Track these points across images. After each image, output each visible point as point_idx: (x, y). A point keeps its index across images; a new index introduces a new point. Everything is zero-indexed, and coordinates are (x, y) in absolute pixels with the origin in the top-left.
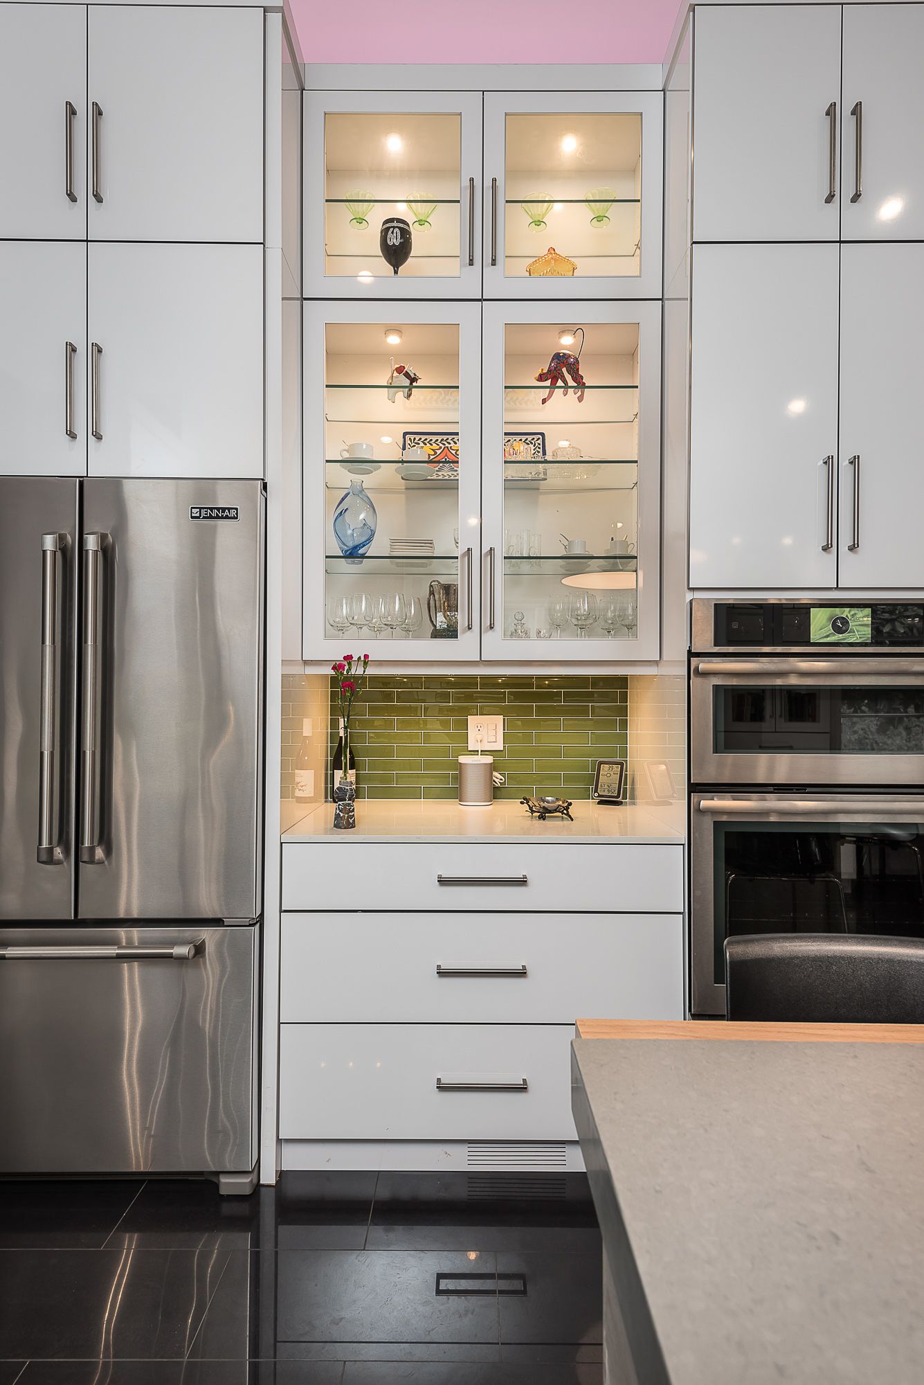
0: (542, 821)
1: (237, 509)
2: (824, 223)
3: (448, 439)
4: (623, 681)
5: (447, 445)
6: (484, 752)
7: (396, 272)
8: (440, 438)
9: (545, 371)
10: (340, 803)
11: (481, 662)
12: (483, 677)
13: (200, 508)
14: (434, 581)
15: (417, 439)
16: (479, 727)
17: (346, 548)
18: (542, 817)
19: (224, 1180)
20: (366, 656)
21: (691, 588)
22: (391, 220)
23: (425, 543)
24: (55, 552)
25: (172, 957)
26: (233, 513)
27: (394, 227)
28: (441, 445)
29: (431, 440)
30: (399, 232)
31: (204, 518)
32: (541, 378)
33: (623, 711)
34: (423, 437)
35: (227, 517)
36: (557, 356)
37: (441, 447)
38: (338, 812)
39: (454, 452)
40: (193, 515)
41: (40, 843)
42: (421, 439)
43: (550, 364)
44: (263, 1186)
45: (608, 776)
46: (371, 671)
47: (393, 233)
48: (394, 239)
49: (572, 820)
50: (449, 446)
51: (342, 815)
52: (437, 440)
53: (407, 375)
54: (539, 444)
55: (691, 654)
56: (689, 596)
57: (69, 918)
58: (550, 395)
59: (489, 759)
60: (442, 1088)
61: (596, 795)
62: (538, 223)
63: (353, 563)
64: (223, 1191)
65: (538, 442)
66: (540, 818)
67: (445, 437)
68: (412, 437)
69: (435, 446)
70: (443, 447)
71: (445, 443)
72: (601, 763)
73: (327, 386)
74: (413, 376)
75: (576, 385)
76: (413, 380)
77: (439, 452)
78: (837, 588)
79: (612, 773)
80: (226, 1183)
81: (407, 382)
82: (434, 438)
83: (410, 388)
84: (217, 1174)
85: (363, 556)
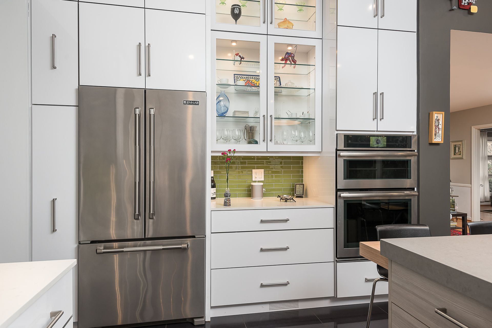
0: (286, 202)
1: (199, 102)
2: (373, 23)
3: (248, 77)
4: (302, 158)
5: (248, 79)
6: (259, 182)
7: (236, 22)
8: (246, 76)
9: (284, 58)
10: (226, 198)
11: (267, 152)
12: (257, 156)
13: (187, 101)
14: (247, 125)
15: (238, 76)
16: (256, 173)
17: (219, 114)
18: (286, 201)
19: (195, 320)
20: (235, 150)
21: (337, 130)
22: (235, 5)
23: (247, 112)
24: (139, 114)
25: (181, 248)
26: (197, 103)
27: (237, 8)
28: (246, 79)
29: (243, 77)
30: (238, 9)
31: (188, 104)
32: (282, 60)
33: (302, 168)
34: (240, 76)
35: (195, 104)
36: (287, 53)
37: (246, 80)
38: (226, 201)
39: (251, 82)
40: (184, 103)
41: (135, 212)
42: (239, 77)
43: (285, 56)
44: (206, 322)
45: (299, 189)
46: (236, 155)
47: (236, 9)
48: (236, 11)
49: (295, 202)
50: (249, 79)
51: (227, 201)
52: (245, 77)
53: (240, 56)
54: (278, 80)
55: (337, 150)
56: (336, 132)
57: (143, 238)
58: (285, 66)
59: (262, 184)
60: (262, 286)
61: (296, 194)
62: (281, 9)
63: (221, 118)
64: (195, 324)
65: (278, 79)
66: (285, 201)
67: (248, 76)
68: (237, 76)
69: (244, 79)
70: (247, 80)
71: (248, 78)
72: (296, 184)
73: (217, 59)
74: (242, 57)
75: (294, 63)
76: (242, 58)
77: (246, 81)
78: (377, 131)
79: (300, 187)
80: (196, 321)
81: (239, 59)
82: (244, 76)
83: (241, 61)
84: (193, 319)
85: (225, 116)
